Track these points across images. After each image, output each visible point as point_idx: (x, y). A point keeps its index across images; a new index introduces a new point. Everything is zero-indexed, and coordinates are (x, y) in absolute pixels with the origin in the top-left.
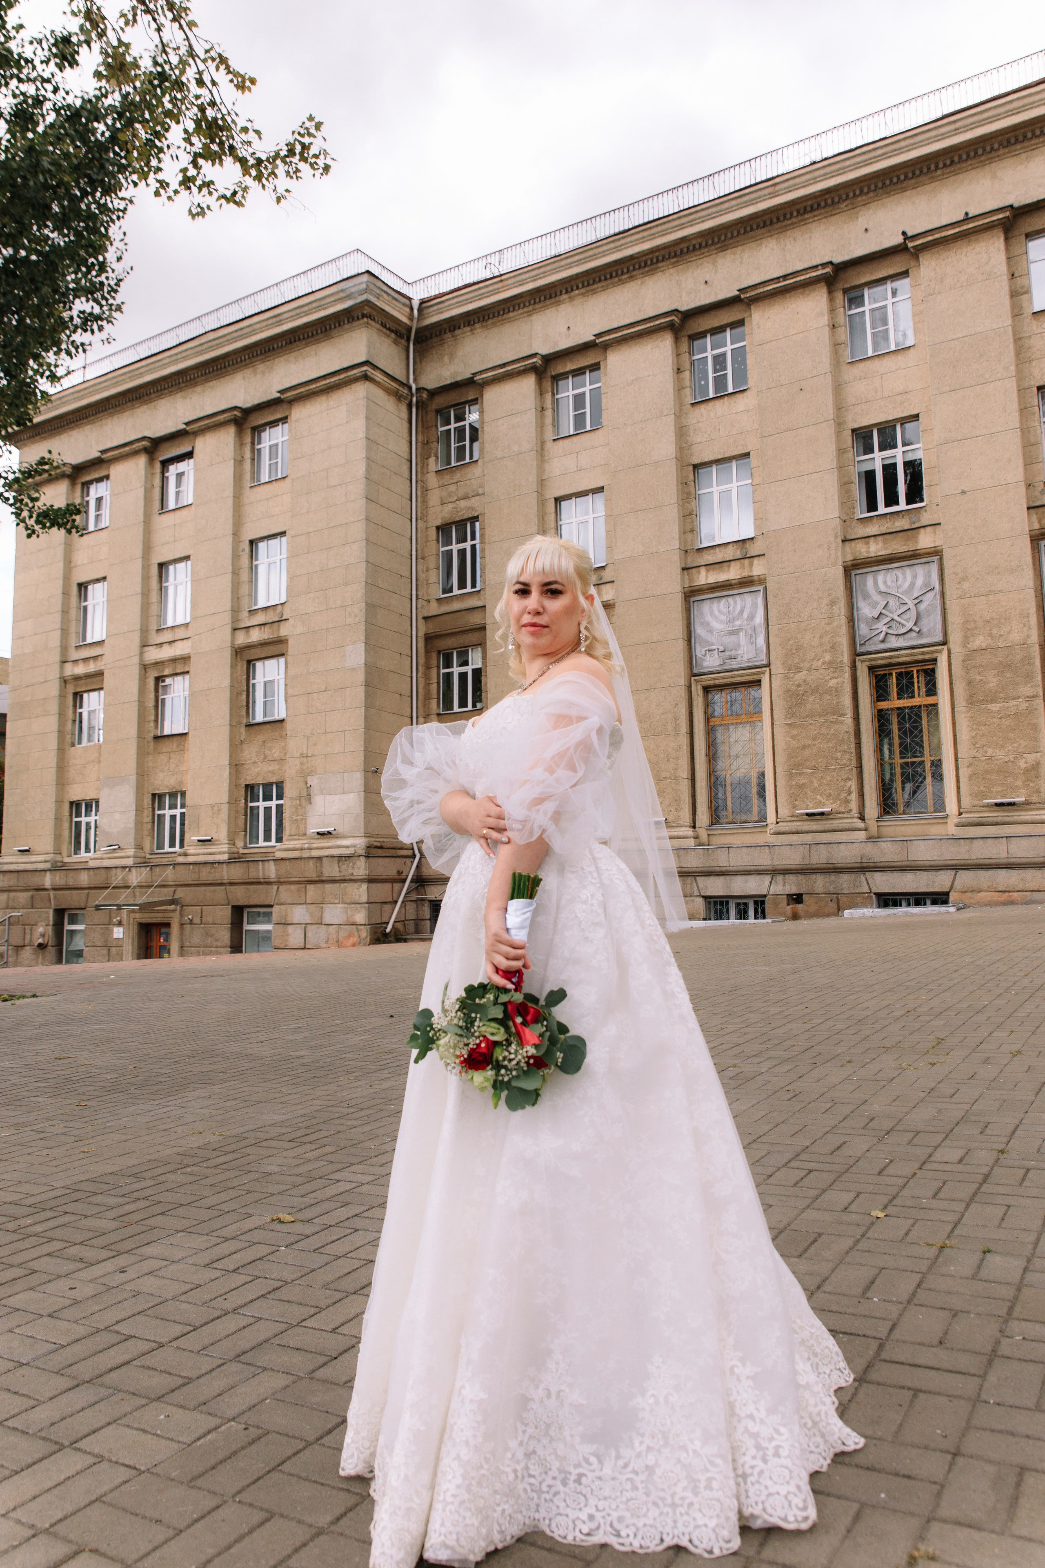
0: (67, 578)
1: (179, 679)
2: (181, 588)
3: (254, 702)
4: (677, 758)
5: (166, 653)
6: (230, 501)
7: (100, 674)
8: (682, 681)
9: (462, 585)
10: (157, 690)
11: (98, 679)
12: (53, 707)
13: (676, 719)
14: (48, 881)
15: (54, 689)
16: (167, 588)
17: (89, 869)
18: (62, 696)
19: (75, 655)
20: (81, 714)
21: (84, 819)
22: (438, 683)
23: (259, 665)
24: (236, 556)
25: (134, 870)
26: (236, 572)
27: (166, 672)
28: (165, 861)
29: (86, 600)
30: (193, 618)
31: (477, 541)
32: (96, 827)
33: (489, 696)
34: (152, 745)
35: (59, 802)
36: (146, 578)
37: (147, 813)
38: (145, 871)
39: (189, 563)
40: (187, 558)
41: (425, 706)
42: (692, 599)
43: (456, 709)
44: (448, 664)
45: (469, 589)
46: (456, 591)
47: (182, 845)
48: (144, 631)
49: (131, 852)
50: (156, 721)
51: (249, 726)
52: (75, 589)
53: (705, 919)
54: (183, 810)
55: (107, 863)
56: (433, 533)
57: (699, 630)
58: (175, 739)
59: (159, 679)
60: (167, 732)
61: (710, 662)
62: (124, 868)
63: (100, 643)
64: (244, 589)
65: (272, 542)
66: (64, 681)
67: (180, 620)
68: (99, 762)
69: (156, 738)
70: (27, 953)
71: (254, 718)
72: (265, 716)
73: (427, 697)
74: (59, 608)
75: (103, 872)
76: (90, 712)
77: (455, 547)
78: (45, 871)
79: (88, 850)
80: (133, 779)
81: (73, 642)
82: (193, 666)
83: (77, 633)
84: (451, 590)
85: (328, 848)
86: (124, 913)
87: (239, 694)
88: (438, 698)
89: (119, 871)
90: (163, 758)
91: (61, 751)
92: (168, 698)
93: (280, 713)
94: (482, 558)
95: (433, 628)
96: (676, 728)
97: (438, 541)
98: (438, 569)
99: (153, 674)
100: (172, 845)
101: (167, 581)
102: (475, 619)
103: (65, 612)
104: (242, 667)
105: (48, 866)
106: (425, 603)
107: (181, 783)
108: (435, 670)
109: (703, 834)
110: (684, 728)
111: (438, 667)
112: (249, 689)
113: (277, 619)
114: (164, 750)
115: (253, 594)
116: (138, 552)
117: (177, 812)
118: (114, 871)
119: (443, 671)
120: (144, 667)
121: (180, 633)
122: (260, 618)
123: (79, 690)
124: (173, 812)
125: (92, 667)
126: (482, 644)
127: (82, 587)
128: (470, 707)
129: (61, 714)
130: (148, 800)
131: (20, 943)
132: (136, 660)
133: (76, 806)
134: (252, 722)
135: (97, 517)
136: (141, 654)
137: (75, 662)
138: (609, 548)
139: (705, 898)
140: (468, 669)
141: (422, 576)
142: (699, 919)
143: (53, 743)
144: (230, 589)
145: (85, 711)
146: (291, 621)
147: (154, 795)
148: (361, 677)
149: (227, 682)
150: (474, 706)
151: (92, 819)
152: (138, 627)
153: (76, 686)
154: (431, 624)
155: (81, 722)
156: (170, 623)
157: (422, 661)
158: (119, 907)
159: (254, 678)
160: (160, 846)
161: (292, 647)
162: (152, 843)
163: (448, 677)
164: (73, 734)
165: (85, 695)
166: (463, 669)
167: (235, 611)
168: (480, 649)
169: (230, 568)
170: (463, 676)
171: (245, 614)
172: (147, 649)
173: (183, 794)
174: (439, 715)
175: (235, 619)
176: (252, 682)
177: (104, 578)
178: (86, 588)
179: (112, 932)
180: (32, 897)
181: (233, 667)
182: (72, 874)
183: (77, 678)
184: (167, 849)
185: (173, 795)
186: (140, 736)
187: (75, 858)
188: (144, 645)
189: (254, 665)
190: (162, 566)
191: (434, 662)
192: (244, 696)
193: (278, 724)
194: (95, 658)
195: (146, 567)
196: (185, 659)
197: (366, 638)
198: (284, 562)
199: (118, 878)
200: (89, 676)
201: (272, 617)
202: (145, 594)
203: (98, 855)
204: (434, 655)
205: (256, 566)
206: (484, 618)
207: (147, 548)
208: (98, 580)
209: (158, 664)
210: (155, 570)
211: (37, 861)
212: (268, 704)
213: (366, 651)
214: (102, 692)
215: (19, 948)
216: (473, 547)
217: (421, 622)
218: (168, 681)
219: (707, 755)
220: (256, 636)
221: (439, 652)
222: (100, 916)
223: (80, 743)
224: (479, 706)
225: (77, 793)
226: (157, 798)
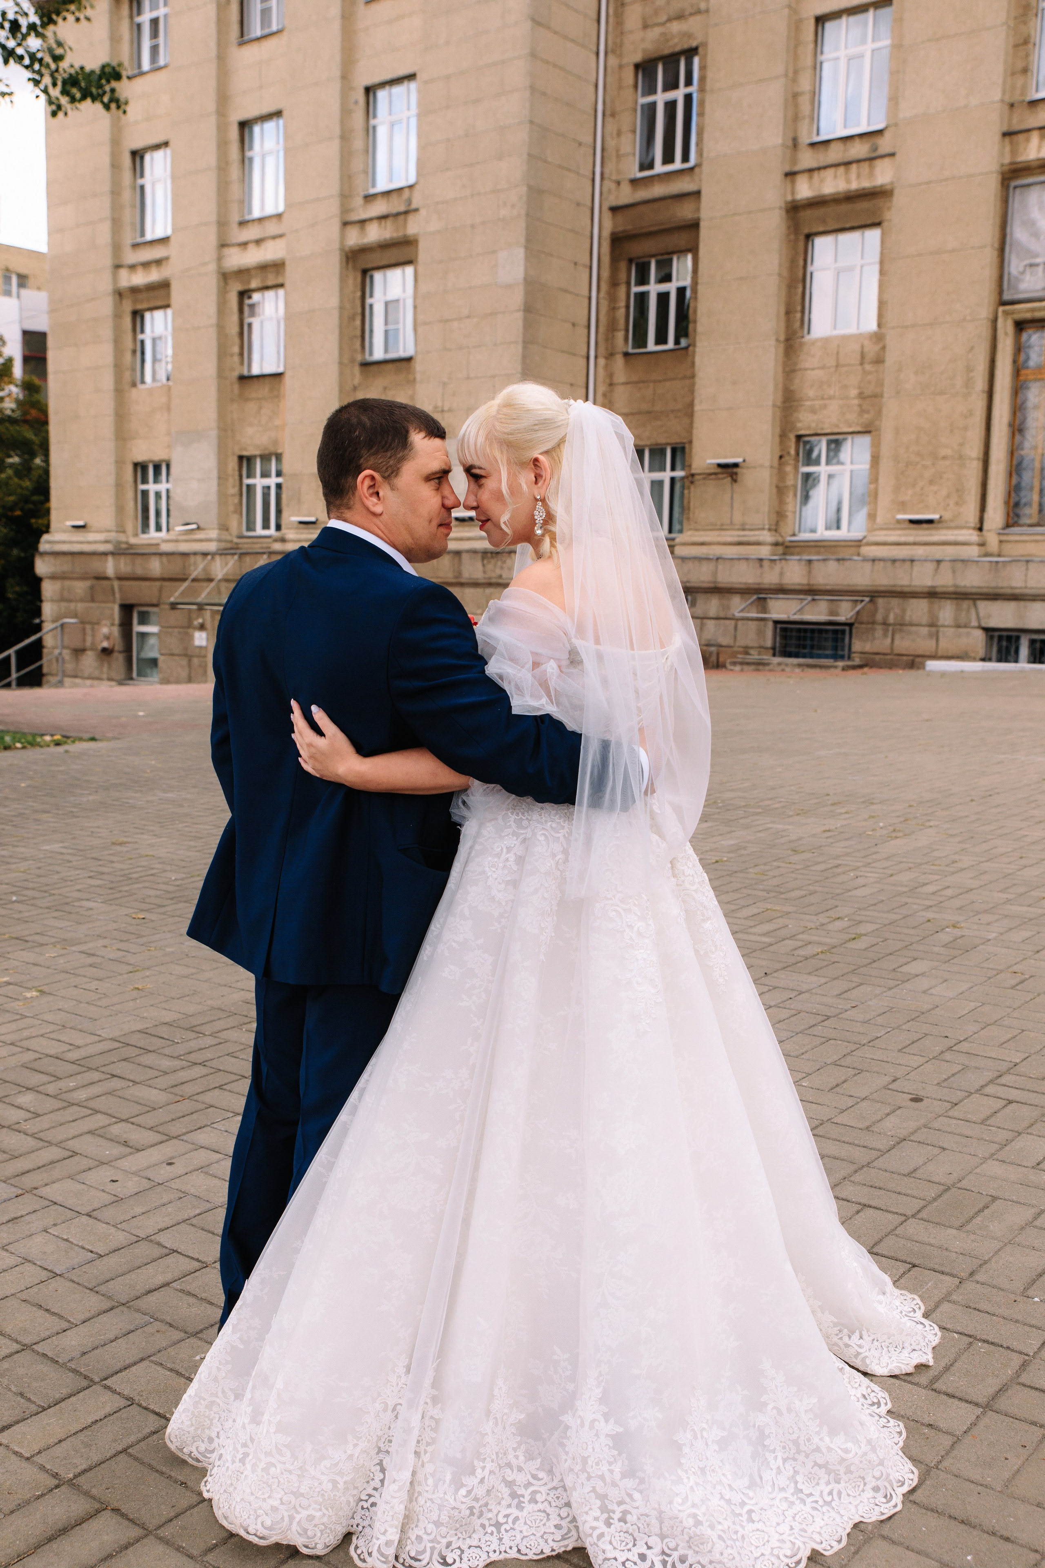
0: (116, 142)
1: (270, 294)
2: (270, 162)
3: (371, 331)
4: (965, 428)
5: (252, 257)
6: (337, 25)
7: (165, 285)
8: (984, 313)
9: (668, 158)
10: (241, 311)
11: (162, 292)
12: (106, 332)
13: (969, 369)
14: (110, 567)
15: (106, 306)
16: (251, 160)
17: (161, 554)
18: (117, 316)
19: (132, 257)
20: (142, 342)
21: (152, 487)
22: (627, 307)
23: (378, 276)
24: (346, 112)
25: (218, 558)
26: (345, 137)
27: (254, 284)
28: (257, 548)
29: (142, 175)
30: (289, 205)
31: (693, 89)
32: (168, 497)
33: (700, 328)
34: (236, 387)
35: (119, 462)
36: (222, 144)
37: (233, 480)
38: (232, 561)
39: (281, 122)
40: (278, 114)
41: (607, 340)
42: (1013, 183)
43: (651, 346)
44: (643, 280)
45: (678, 165)
46: (660, 168)
47: (278, 527)
48: (222, 224)
49: (214, 534)
50: (241, 354)
51: (365, 365)
52: (127, 160)
53: (983, 660)
54: (280, 480)
55: (184, 547)
56: (629, 74)
57: (1019, 233)
58: (267, 380)
59: (244, 295)
60: (256, 370)
61: (1030, 283)
62: (205, 554)
63: (164, 241)
64: (357, 164)
65: (398, 90)
66: (119, 294)
67: (270, 210)
68: (169, 409)
69: (242, 378)
70: (89, 660)
71: (371, 354)
72: (386, 350)
73: (612, 327)
74: (107, 187)
75: (179, 559)
76: (154, 340)
77: (661, 98)
78: (105, 554)
79: (158, 528)
80: (214, 433)
81: (128, 238)
82: (291, 275)
83: (133, 224)
84: (651, 166)
85: (469, 539)
86: (208, 615)
87: (352, 318)
88: (627, 330)
89: (199, 558)
90: (252, 406)
91: (119, 392)
92: (256, 322)
93: (406, 347)
94: (701, 114)
95: (624, 224)
96: (968, 383)
97: (636, 86)
98: (634, 132)
99: (236, 287)
100: (266, 526)
101: (251, 148)
102: (685, 212)
103: (115, 192)
104: (353, 279)
105: (109, 547)
106: (613, 186)
107: (276, 442)
108: (622, 290)
109: (992, 540)
110: (980, 384)
111: (628, 284)
112: (364, 313)
113: (402, 209)
114: (254, 395)
115: (370, 171)
116: (210, 104)
117: (272, 481)
118: (192, 558)
119: (636, 289)
120: (225, 277)
121: (272, 228)
122: (379, 208)
123: (139, 307)
124: (266, 481)
125: (154, 276)
126: (694, 249)
127: (137, 156)
128: (671, 345)
129: (117, 342)
130: (233, 464)
131: (78, 645)
132: (212, 267)
133: (140, 468)
134: (369, 359)
135: (155, 49)
136: (220, 259)
137: (132, 267)
138: (894, 100)
139: (987, 630)
140: (671, 288)
141: (611, 143)
142: (974, 659)
143: (108, 381)
144: (337, 163)
145: (147, 337)
146: (423, 212)
147: (241, 458)
148: (517, 298)
149: (334, 301)
150: (677, 342)
151: (162, 487)
152: (213, 218)
153: (135, 301)
154: (620, 218)
155: (143, 353)
156: (256, 213)
157: (606, 274)
158: (201, 607)
159: (371, 296)
160: (251, 526)
161: (424, 252)
162: (240, 523)
163: (642, 298)
164: (133, 370)
165: (148, 315)
166: (664, 287)
167: (345, 196)
168: (690, 257)
169: (337, 131)
170: (663, 298)
171: (359, 201)
172: (227, 251)
173: (279, 457)
174: (626, 354)
175: (345, 209)
176: (369, 301)
177: (166, 144)
178: (142, 158)
179: (191, 638)
180: (92, 588)
181: (343, 279)
182: (139, 561)
183: (134, 290)
184: (259, 531)
185: (265, 458)
186: (221, 374)
187: (143, 539)
188: (223, 245)
189: (372, 277)
190: (245, 126)
191: (623, 276)
192: (358, 322)
193: (404, 364)
194: (158, 262)
195: (222, 128)
196: (278, 266)
197: (528, 240)
198: (414, 122)
199: (198, 568)
200: (151, 288)
201: (397, 205)
202: (222, 168)
203: (172, 536)
204: (623, 265)
205: (374, 128)
206: (698, 209)
207: (223, 99)
208: (157, 147)
209: (243, 273)
210: (234, 133)
211: (93, 541)
212: (391, 334)
213: (527, 259)
214: (169, 311)
215: (78, 652)
216: (688, 98)
217: (607, 215)
218: (256, 297)
219: (1011, 425)
220: (374, 234)
221: (630, 261)
222: (175, 617)
223: (143, 382)
224: (684, 342)
225: (142, 452)
226: (245, 462)
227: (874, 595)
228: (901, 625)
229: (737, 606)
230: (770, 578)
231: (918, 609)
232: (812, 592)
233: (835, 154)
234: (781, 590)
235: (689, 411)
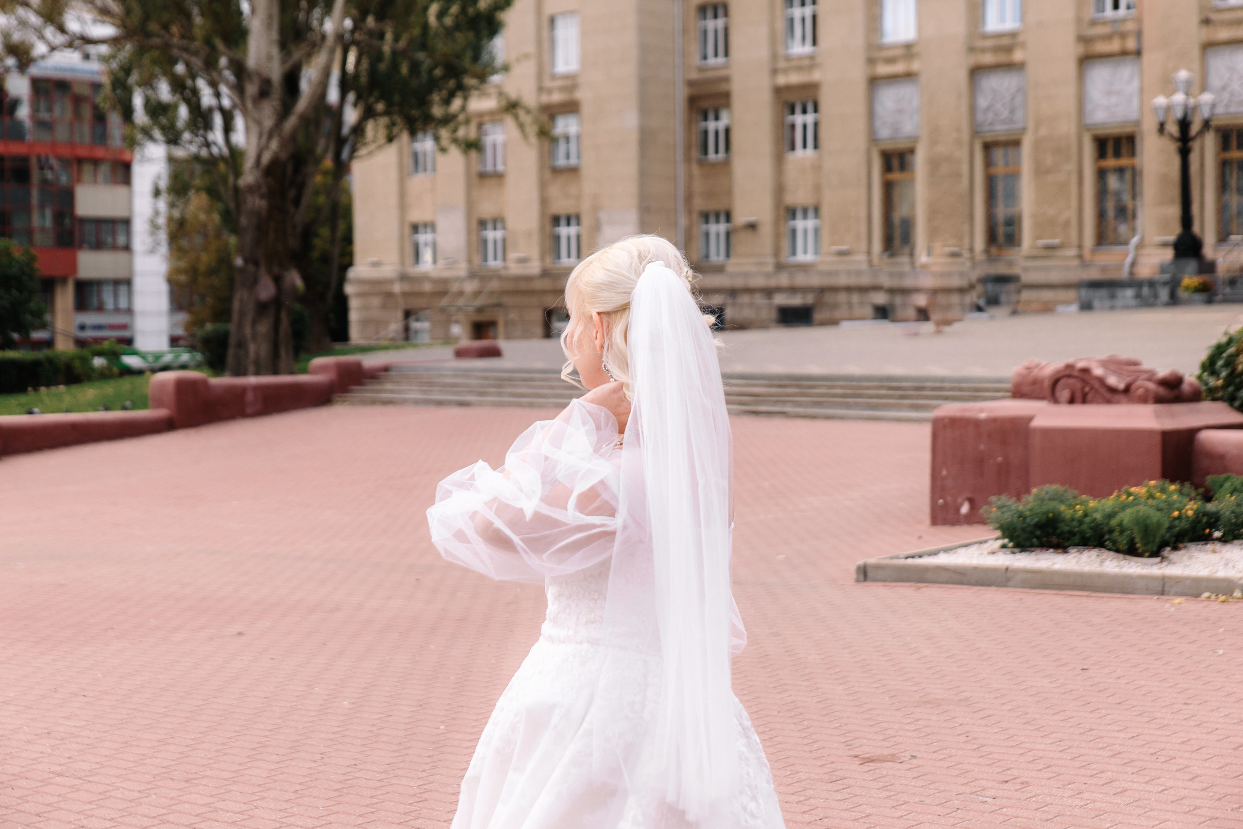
3: (556, 148)
4: (859, 203)
8: (864, 145)
9: (715, 56)
10: (479, 133)
13: (859, 173)
22: (698, 134)
26: (539, 42)
27: (484, 121)
28: (490, 273)
30: (507, 77)
31: (726, 20)
42: (874, 85)
43: (712, 155)
44: (705, 120)
45: (720, 59)
46: (711, 60)
51: (553, 167)
53: (872, 320)
56: (692, 11)
57: (879, 109)
61: (884, 132)
64: (546, 57)
65: (567, 17)
69: (480, 174)
73: (690, 145)
77: (710, 24)
84: (707, 59)
88: (698, 146)
94: (729, 36)
95: (693, 91)
97: (696, 18)
98: (697, 40)
100: (496, 259)
102: (723, 87)
104: (546, 120)
106: (687, 69)
108: (694, 126)
109: (875, 261)
110: (864, 181)
111: (697, 122)
112: (551, 138)
114: (487, 184)
115: (553, 62)
119: (702, 124)
122: (558, 83)
126: (728, 105)
128: (721, 154)
134: (555, 163)
139: (873, 306)
140: (720, 125)
141: (685, 47)
142: (867, 319)
144: (534, 57)
146: (583, 88)
148: (635, 136)
154: (691, 88)
155: (415, 155)
157: (685, 116)
162: (479, 258)
163: (706, 133)
166: (717, 125)
168: (727, 109)
169: (534, 37)
170: (717, 130)
171: (547, 77)
174: (702, 163)
189: (555, 119)
191: (694, 117)
193: (575, 169)
197: (639, 105)
201: (568, 83)
204: (695, 112)
205: (555, 36)
206: (730, 85)
211: (385, 271)
213: (640, 115)
216: (723, 24)
217: (686, 87)
218: (487, 127)
220: (556, 96)
221: (698, 109)
225: (415, 216)
226: (482, 224)
227: (822, 291)
228: (835, 306)
229: (759, 299)
230: (773, 282)
231: (842, 297)
232: (793, 290)
233: (795, 63)
234: (779, 289)
235: (729, 193)
